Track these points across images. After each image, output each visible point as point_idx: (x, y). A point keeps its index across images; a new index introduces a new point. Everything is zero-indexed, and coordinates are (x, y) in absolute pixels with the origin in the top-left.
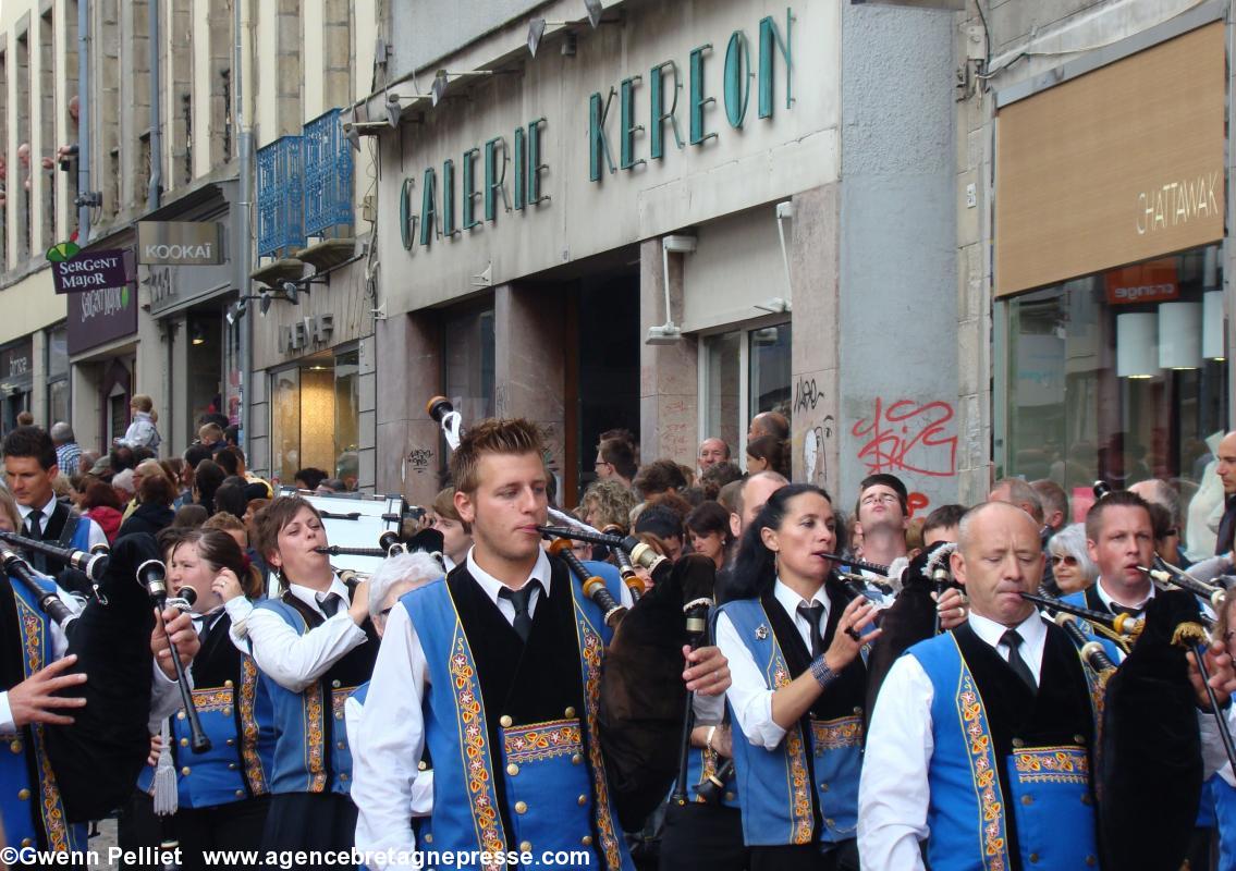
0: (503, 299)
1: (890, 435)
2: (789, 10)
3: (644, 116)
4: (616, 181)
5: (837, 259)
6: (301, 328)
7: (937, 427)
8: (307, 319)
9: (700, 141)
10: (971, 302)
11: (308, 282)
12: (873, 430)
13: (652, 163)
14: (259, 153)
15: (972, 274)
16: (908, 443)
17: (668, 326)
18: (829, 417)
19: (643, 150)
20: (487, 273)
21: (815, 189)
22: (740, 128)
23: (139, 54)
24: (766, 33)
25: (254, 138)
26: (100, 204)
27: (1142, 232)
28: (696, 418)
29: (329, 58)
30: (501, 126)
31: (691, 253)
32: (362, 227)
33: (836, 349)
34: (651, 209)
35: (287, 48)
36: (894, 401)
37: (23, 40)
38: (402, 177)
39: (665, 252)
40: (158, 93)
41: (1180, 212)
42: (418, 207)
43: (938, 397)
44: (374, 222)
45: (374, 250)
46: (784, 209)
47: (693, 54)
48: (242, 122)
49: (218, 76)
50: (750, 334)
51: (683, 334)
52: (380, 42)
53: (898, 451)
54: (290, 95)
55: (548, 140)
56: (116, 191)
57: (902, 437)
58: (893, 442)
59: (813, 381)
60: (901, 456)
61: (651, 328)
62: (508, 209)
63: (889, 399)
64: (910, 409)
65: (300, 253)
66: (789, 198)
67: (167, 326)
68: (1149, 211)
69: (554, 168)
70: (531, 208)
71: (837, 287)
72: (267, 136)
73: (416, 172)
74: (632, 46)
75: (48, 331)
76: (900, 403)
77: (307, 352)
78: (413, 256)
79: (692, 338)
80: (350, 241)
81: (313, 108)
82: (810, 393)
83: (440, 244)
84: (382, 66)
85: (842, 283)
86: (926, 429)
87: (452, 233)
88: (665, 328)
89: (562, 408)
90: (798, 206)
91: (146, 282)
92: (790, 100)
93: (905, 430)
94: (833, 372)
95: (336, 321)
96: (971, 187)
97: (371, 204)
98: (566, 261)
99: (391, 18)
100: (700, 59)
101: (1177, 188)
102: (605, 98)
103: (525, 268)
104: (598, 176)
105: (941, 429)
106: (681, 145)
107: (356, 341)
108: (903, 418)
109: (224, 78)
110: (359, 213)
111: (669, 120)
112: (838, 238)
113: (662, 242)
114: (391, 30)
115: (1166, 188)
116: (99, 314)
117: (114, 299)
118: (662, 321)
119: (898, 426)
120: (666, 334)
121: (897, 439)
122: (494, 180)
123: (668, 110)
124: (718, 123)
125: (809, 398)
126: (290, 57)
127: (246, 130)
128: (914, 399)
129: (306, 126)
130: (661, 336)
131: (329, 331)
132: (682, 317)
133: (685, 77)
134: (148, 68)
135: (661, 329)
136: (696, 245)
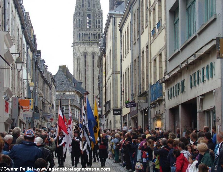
0: (180, 107)
2: (214, 61)
3: (196, 78)
4: (193, 88)
5: (221, 98)
6: (156, 112)
8: (157, 111)
9: (203, 81)
11: (157, 105)
13: (198, 85)
14: (151, 86)
18: (220, 123)
19: (196, 83)
20: (178, 103)
21: (218, 88)
22: (208, 79)
23: (138, 73)
24: (211, 65)
25: (151, 84)
26: (134, 95)
29: (160, 72)
30: (179, 81)
31: (204, 98)
32: (164, 97)
34: (198, 92)
35: (155, 71)
37: (126, 73)
38: (168, 89)
39: (200, 99)
40: (140, 79)
42: (170, 94)
44: (165, 96)
45: (165, 100)
46: (214, 91)
47: (202, 68)
48: (149, 82)
49: (147, 76)
50: (212, 111)
51: (203, 111)
52: (165, 70)
54: (155, 78)
55: (185, 82)
56: (136, 93)
59: (218, 117)
61: (198, 110)
62: (180, 93)
65: (156, 101)
66: (215, 90)
67: (142, 112)
69: (186, 87)
70: (183, 93)
71: (221, 103)
72: (152, 84)
73: (169, 88)
74: (195, 68)
75: (129, 113)
77: (157, 115)
78: (169, 101)
80: (162, 99)
81: (158, 79)
83: (173, 98)
84: (166, 73)
87: (174, 97)
88: (200, 110)
91: (139, 106)
92: (214, 75)
94: (221, 116)
95: (161, 111)
97: (164, 93)
98: (187, 100)
99: (167, 66)
100: (203, 69)
102: (192, 76)
103: (183, 102)
104: (191, 87)
106: (201, 82)
107: (163, 114)
109: (148, 76)
110: (163, 94)
111: (199, 79)
113: (199, 97)
114: (167, 68)
116: (133, 111)
117: (135, 108)
118: (199, 109)
122: (179, 89)
123: (199, 77)
124: (206, 79)
125: (218, 120)
126: (155, 73)
127: (150, 83)
129: (156, 82)
130: (199, 111)
131: (160, 112)
132: (202, 108)
133: (201, 72)
134: (139, 75)
136: (204, 97)
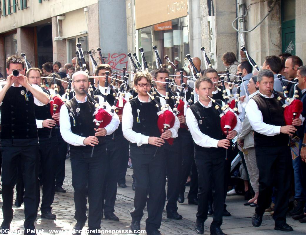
0: (19, 31)
1: (112, 61)
4: (45, 3)
5: (99, 21)
7: (122, 59)
10: (130, 30)
12: (108, 61)
15: (130, 24)
16: (116, 63)
17: (59, 37)
18: (98, 57)
20: (15, 25)
21: (93, 5)
27: (169, 14)
28: (66, 58)
31: (64, 20)
33: (99, 42)
34: (54, 10)
36: (113, 54)
39: (58, 20)
41: (178, 9)
43: (123, 53)
46: (85, 9)
50: (78, 39)
51: (63, 39)
53: (114, 65)
57: (115, 62)
58: (113, 63)
59: (94, 49)
60: (115, 66)
61: (55, 38)
62: (19, 10)
63: (112, 53)
64: (117, 55)
66: (87, 7)
68: (171, 9)
70: (25, 9)
71: (99, 28)
76: (114, 54)
79: (65, 40)
82: (93, 52)
83: (3, 18)
85: (100, 26)
86: (121, 60)
87: (6, 16)
89: (34, 56)
90: (89, 9)
93: (115, 60)
96: (129, 4)
98: (33, 22)
101: (177, 4)
103: (24, 24)
104: (41, 2)
105: (124, 60)
108: (115, 58)
112: (99, 16)
113: (57, 17)
115: (174, 4)
118: (57, 36)
119: (114, 59)
120: (59, 39)
121: (114, 62)
122: (15, 3)
128: (117, 53)
130: (57, 40)
132: (62, 35)
135: (58, 38)
136: (65, 18)
